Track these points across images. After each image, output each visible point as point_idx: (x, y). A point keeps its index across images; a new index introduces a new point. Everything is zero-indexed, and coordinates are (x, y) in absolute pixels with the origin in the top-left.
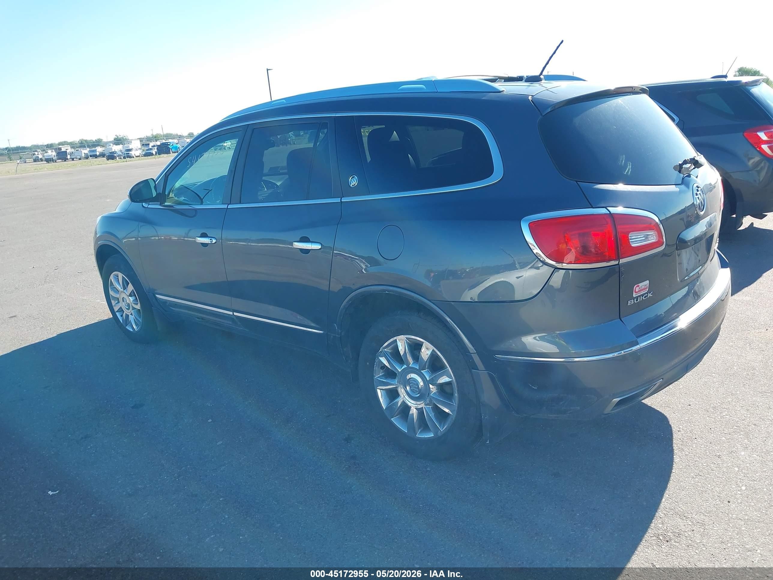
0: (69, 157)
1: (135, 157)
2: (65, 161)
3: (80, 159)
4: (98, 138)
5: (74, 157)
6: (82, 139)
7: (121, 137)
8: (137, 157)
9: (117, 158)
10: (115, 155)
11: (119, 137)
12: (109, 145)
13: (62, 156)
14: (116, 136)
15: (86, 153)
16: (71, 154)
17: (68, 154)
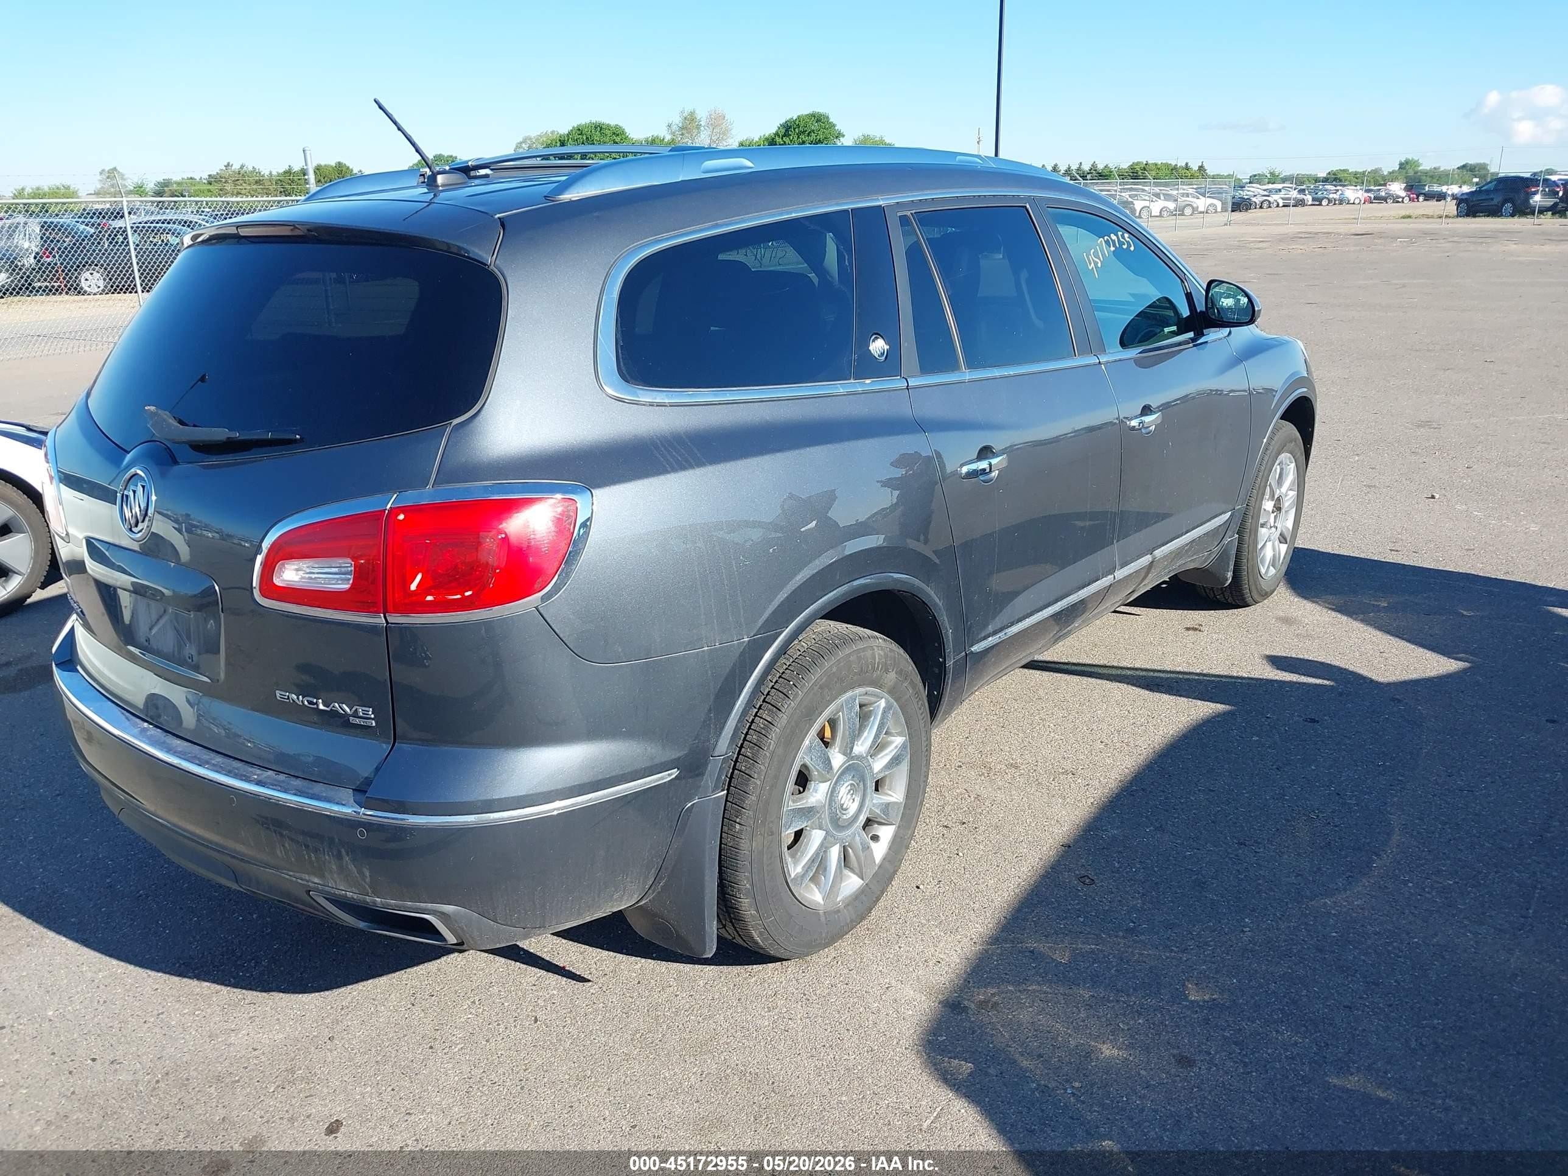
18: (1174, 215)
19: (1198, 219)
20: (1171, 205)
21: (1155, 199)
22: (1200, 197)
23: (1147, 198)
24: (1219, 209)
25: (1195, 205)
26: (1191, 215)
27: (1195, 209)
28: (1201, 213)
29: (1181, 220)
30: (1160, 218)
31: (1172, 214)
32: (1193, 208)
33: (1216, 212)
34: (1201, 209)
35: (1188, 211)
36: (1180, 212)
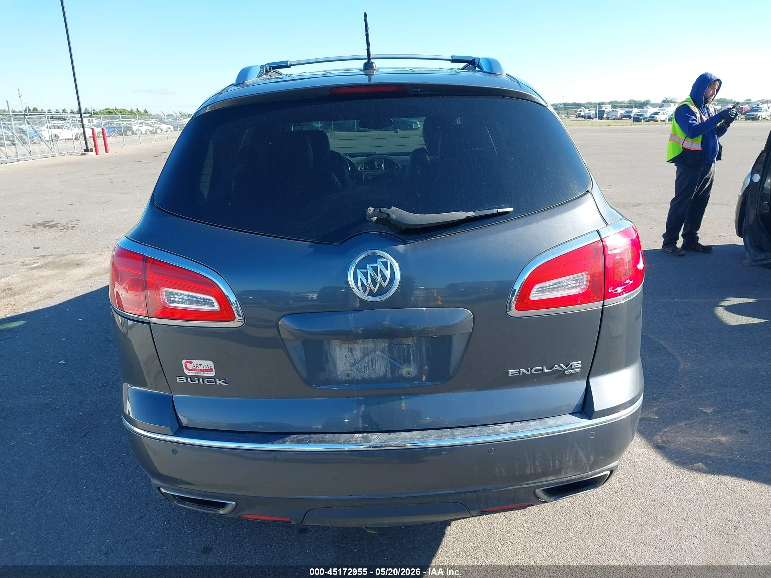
0: (605, 116)
1: (659, 121)
2: (601, 119)
3: (614, 119)
4: (647, 99)
5: (610, 117)
6: (632, 100)
7: (670, 99)
8: (661, 121)
9: (643, 121)
10: (641, 117)
11: (668, 99)
12: (647, 107)
13: (600, 115)
14: (665, 98)
15: (622, 114)
16: (608, 113)
17: (605, 113)
18: (153, 133)
19: (164, 135)
20: (151, 129)
21: (141, 125)
22: (162, 124)
23: (136, 125)
24: (173, 130)
25: (161, 128)
26: (161, 133)
27: (162, 130)
28: (165, 132)
29: (157, 136)
30: (146, 135)
31: (152, 133)
32: (161, 130)
33: (171, 131)
34: (165, 130)
35: (159, 131)
36: (154, 132)
